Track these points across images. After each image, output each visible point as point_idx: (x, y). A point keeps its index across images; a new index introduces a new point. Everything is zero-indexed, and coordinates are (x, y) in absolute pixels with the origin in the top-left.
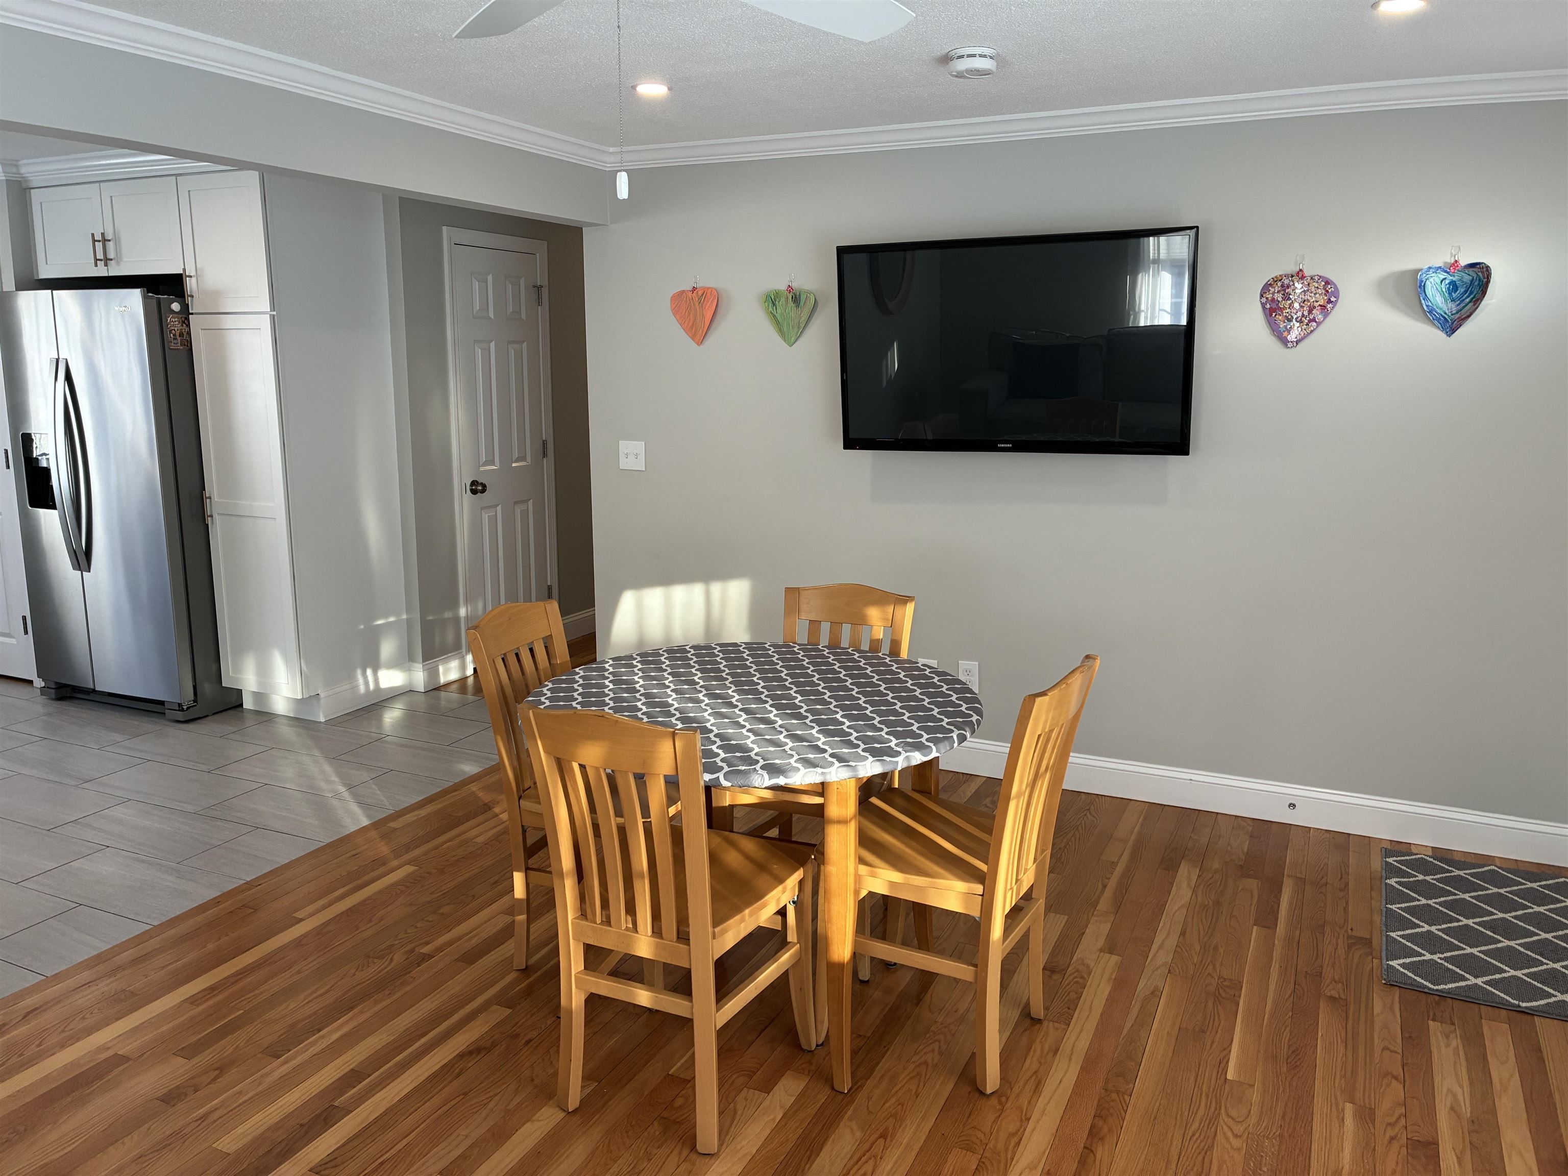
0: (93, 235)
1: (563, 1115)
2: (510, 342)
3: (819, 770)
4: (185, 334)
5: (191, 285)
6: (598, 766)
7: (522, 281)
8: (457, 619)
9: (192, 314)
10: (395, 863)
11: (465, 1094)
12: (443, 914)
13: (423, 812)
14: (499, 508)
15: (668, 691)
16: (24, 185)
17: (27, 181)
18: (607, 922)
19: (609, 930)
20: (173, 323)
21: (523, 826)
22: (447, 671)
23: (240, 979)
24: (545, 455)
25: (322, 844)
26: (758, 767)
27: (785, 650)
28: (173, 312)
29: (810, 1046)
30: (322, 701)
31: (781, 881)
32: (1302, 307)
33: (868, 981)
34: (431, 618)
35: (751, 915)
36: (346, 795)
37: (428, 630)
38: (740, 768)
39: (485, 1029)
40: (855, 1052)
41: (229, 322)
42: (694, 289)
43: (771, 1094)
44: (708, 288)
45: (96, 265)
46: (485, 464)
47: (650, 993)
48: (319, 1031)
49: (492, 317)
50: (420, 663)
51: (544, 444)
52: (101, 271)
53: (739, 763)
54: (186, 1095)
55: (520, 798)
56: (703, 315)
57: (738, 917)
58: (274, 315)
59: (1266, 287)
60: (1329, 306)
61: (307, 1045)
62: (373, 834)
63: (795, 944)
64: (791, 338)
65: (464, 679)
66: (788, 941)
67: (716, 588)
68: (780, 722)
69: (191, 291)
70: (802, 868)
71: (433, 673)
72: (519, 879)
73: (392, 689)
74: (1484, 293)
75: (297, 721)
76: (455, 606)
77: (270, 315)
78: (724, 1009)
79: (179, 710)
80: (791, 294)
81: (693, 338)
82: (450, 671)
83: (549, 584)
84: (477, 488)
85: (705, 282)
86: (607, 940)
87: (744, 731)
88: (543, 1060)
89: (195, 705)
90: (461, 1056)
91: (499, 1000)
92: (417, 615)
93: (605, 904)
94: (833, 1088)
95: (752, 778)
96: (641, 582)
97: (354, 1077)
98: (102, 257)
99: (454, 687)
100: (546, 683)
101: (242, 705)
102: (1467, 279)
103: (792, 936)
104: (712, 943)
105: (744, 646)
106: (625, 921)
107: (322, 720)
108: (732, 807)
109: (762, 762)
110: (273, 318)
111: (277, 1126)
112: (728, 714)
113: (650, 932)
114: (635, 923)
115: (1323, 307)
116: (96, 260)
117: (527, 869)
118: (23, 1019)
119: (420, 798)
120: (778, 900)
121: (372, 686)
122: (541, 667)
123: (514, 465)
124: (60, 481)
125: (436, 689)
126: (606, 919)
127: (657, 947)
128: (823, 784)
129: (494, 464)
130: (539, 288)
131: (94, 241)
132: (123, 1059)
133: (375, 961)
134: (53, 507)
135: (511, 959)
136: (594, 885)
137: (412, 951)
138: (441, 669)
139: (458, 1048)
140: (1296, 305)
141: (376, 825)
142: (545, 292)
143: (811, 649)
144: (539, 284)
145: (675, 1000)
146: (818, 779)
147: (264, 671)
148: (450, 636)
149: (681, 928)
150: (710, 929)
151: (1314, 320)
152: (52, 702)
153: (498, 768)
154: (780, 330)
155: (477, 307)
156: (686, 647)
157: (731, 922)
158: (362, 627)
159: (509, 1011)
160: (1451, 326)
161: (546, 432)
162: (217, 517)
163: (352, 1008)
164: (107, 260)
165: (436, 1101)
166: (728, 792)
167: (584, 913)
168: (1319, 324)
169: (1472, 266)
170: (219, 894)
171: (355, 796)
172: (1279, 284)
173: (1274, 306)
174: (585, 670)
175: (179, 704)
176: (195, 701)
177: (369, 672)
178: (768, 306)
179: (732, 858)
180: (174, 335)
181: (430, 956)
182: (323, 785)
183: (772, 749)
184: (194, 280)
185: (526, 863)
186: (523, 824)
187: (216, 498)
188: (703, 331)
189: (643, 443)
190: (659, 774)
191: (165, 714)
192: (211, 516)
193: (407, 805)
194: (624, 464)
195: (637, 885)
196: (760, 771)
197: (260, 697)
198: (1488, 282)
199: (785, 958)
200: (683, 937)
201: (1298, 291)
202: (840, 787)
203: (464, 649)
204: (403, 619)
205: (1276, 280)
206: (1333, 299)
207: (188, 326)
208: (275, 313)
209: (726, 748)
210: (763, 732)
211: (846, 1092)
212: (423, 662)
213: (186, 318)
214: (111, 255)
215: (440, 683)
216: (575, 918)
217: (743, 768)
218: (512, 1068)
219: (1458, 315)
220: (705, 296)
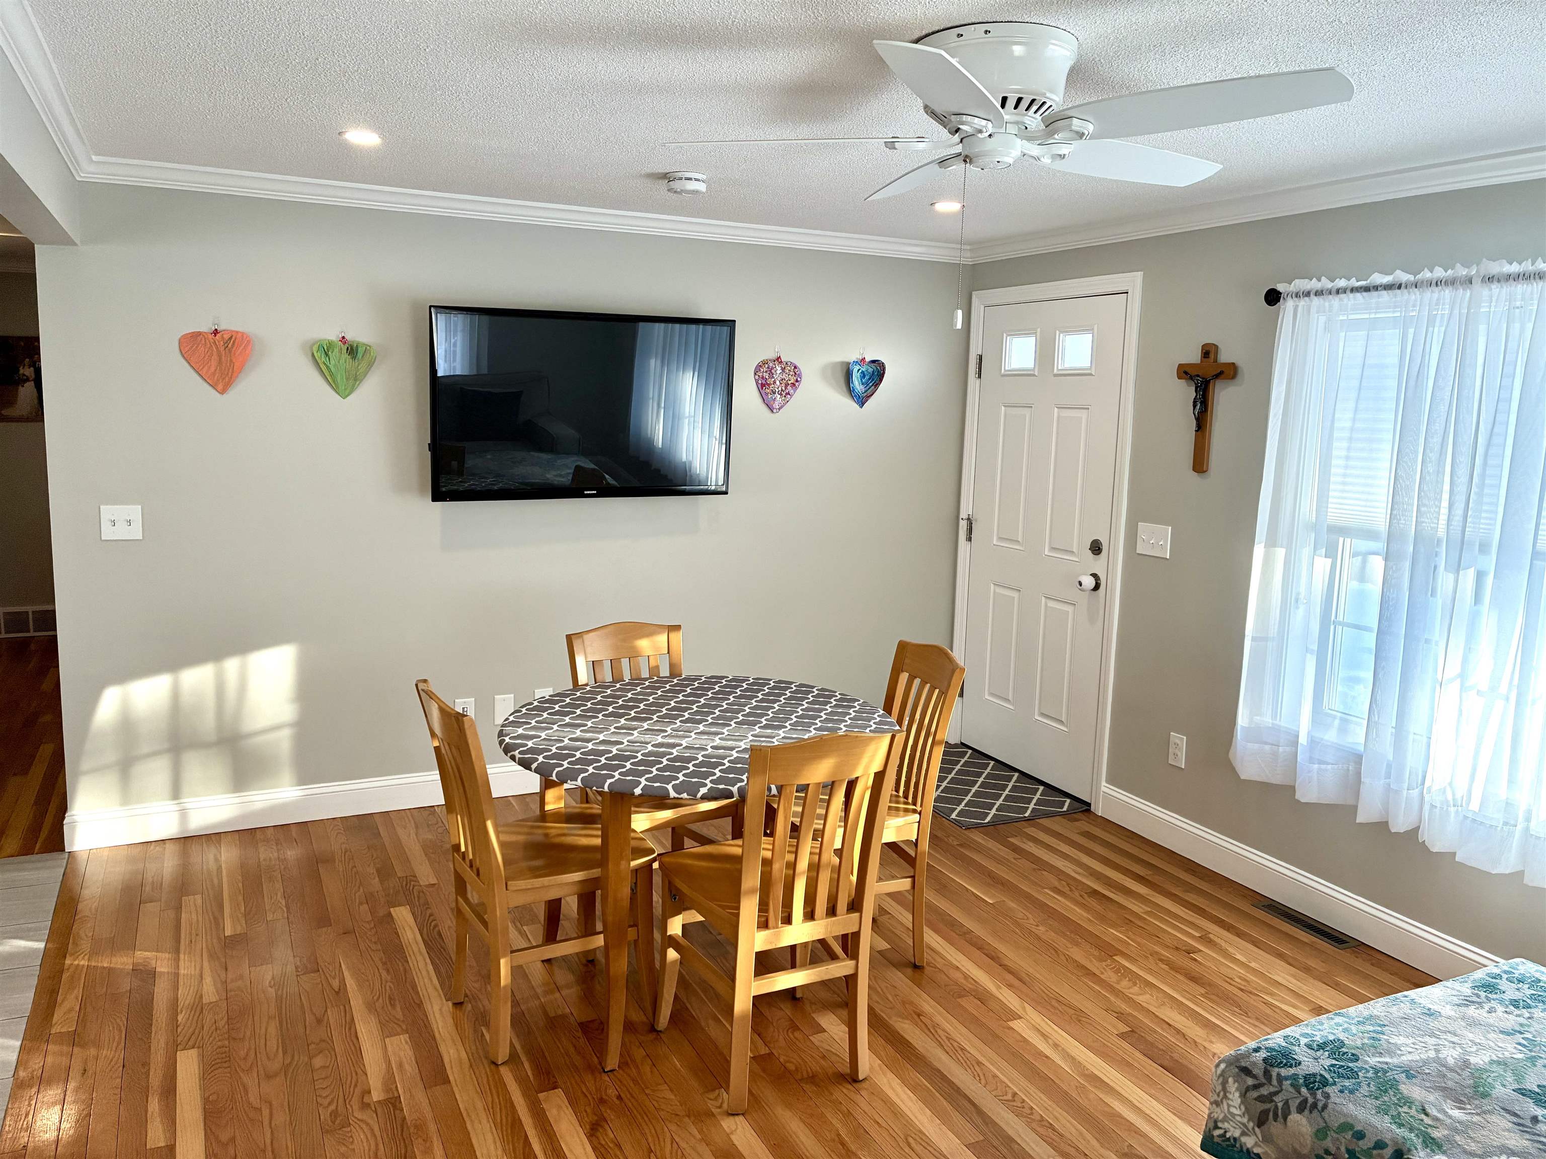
32: (781, 383)
42: (216, 332)
44: (237, 332)
56: (231, 361)
59: (758, 368)
60: (797, 384)
64: (345, 390)
74: (881, 380)
80: (346, 345)
81: (211, 384)
85: (230, 325)
102: (870, 370)
115: (793, 384)
140: (778, 383)
151: (788, 394)
154: (333, 381)
160: (862, 401)
168: (791, 396)
169: (873, 362)
172: (766, 366)
173: (764, 382)
178: (317, 356)
188: (225, 380)
189: (140, 507)
198: (884, 373)
201: (778, 372)
205: (764, 363)
206: (799, 379)
219: (865, 394)
220: (234, 342)
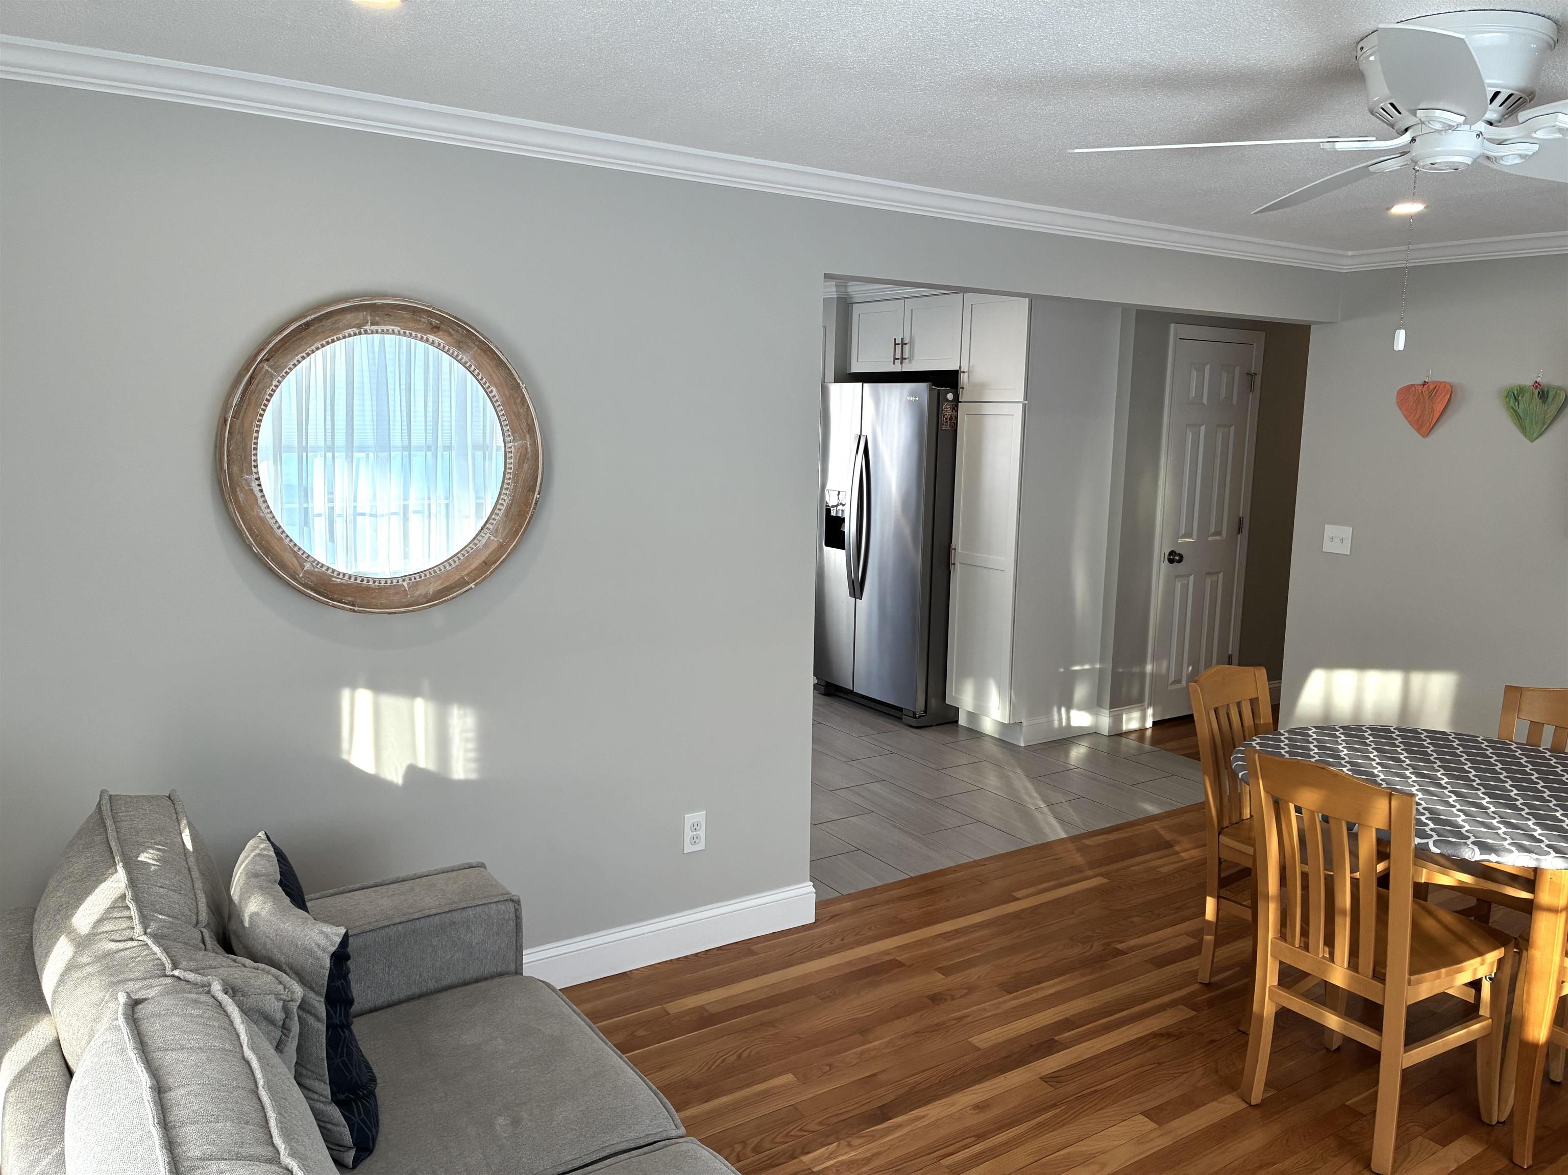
0: (895, 339)
1: (1244, 1105)
2: (1219, 426)
3: (1534, 856)
4: (953, 417)
5: (964, 379)
6: (1313, 809)
7: (1238, 369)
8: (1143, 675)
9: (961, 402)
10: (1090, 873)
11: (1160, 1064)
12: (1132, 922)
13: (1113, 837)
14: (1192, 578)
15: (1374, 763)
16: (849, 301)
17: (851, 298)
18: (1306, 947)
19: (1307, 955)
20: (947, 409)
21: (1220, 858)
22: (1129, 720)
23: (975, 930)
24: (1240, 530)
25: (1030, 845)
26: (1469, 842)
27: (1501, 746)
28: (947, 400)
29: (1491, 1121)
30: (1024, 729)
31: (1480, 954)
33: (1559, 1083)
34: (1121, 670)
35: (1447, 975)
36: (1046, 810)
37: (1118, 681)
38: (1450, 839)
39: (1174, 1020)
40: (1538, 1140)
41: (988, 409)
42: (1425, 383)
43: (1446, 1148)
44: (1441, 383)
45: (894, 363)
46: (1185, 536)
47: (1341, 1020)
48: (1039, 983)
49: (1206, 404)
50: (1106, 709)
51: (1241, 520)
52: (897, 368)
53: (1449, 835)
54: (946, 1000)
55: (1219, 834)
56: (1433, 408)
57: (1434, 973)
58: (1025, 404)
61: (1030, 991)
62: (1070, 846)
63: (1486, 1019)
64: (1533, 433)
65: (1142, 731)
66: (1480, 1013)
67: (1417, 678)
68: (1493, 809)
69: (963, 384)
70: (1503, 948)
71: (1117, 720)
72: (1210, 904)
73: (1080, 728)
75: (1002, 742)
76: (1142, 662)
77: (1023, 404)
78: (1410, 1052)
79: (913, 717)
80: (1538, 389)
81: (1418, 430)
82: (1132, 721)
83: (1230, 653)
84: (1174, 558)
85: (1435, 375)
86: (1303, 962)
87: (1454, 810)
88: (1226, 1059)
89: (925, 716)
90: (1154, 1035)
91: (1186, 1001)
92: (1109, 666)
93: (1305, 933)
94: (1511, 1161)
95: (1462, 850)
96: (1332, 663)
97: (1067, 1024)
98: (899, 357)
99: (1133, 736)
100: (1254, 738)
101: (957, 721)
103: (1484, 1010)
104: (1407, 989)
105: (1454, 736)
106: (1324, 952)
107: (1022, 745)
108: (1427, 884)
109: (1473, 839)
110: (1025, 406)
111: (1011, 1041)
112: (1438, 793)
113: (1346, 965)
114: (1332, 954)
116: (895, 359)
117: (1219, 898)
118: (829, 920)
119: (1108, 825)
120: (1475, 971)
121: (1064, 723)
122: (1246, 724)
123: (1210, 539)
124: (850, 528)
125: (1118, 735)
126: (1304, 944)
127: (1352, 979)
128: (1536, 870)
129: (1191, 537)
130: (1252, 376)
131: (896, 344)
132: (900, 964)
133: (1080, 944)
134: (842, 547)
135: (1195, 973)
136: (1296, 912)
137: (1109, 944)
138: (1124, 717)
139: (1150, 1029)
141: (1073, 839)
142: (1258, 379)
143: (1531, 748)
144: (1252, 372)
145: (1366, 1031)
146: (1533, 864)
147: (980, 695)
148: (1135, 692)
149: (1378, 969)
150: (1407, 976)
152: (821, 696)
153: (1203, 806)
154: (1521, 425)
155: (1193, 394)
156: (1390, 728)
157: (1427, 974)
158: (1062, 670)
159: (1193, 1013)
161: (1244, 510)
162: (958, 565)
163: (1063, 974)
164: (903, 359)
165: (1133, 1062)
166: (1424, 869)
167: (1283, 935)
170: (954, 865)
171: (1053, 812)
174: (1261, 738)
175: (913, 712)
176: (925, 712)
177: (1063, 710)
178: (1510, 401)
179: (1429, 924)
180: (946, 419)
181: (1123, 953)
182: (1027, 798)
183: (1485, 830)
184: (966, 375)
185: (1219, 893)
186: (1221, 857)
187: (959, 550)
188: (1430, 426)
189: (1351, 528)
190: (1371, 827)
191: (902, 719)
192: (954, 564)
193: (1098, 828)
194: (1328, 547)
195: (1338, 920)
196: (1471, 846)
197: (972, 716)
199: (1475, 1028)
200: (1379, 975)
202: (1554, 878)
203: (1146, 703)
204: (1097, 668)
207: (957, 411)
208: (1026, 402)
209: (1436, 821)
210: (1475, 814)
211: (1525, 1167)
212: (1110, 709)
213: (956, 405)
214: (906, 355)
215: (1122, 730)
216: (1275, 938)
217: (1454, 840)
218: (1199, 1057)
220: (1437, 391)
